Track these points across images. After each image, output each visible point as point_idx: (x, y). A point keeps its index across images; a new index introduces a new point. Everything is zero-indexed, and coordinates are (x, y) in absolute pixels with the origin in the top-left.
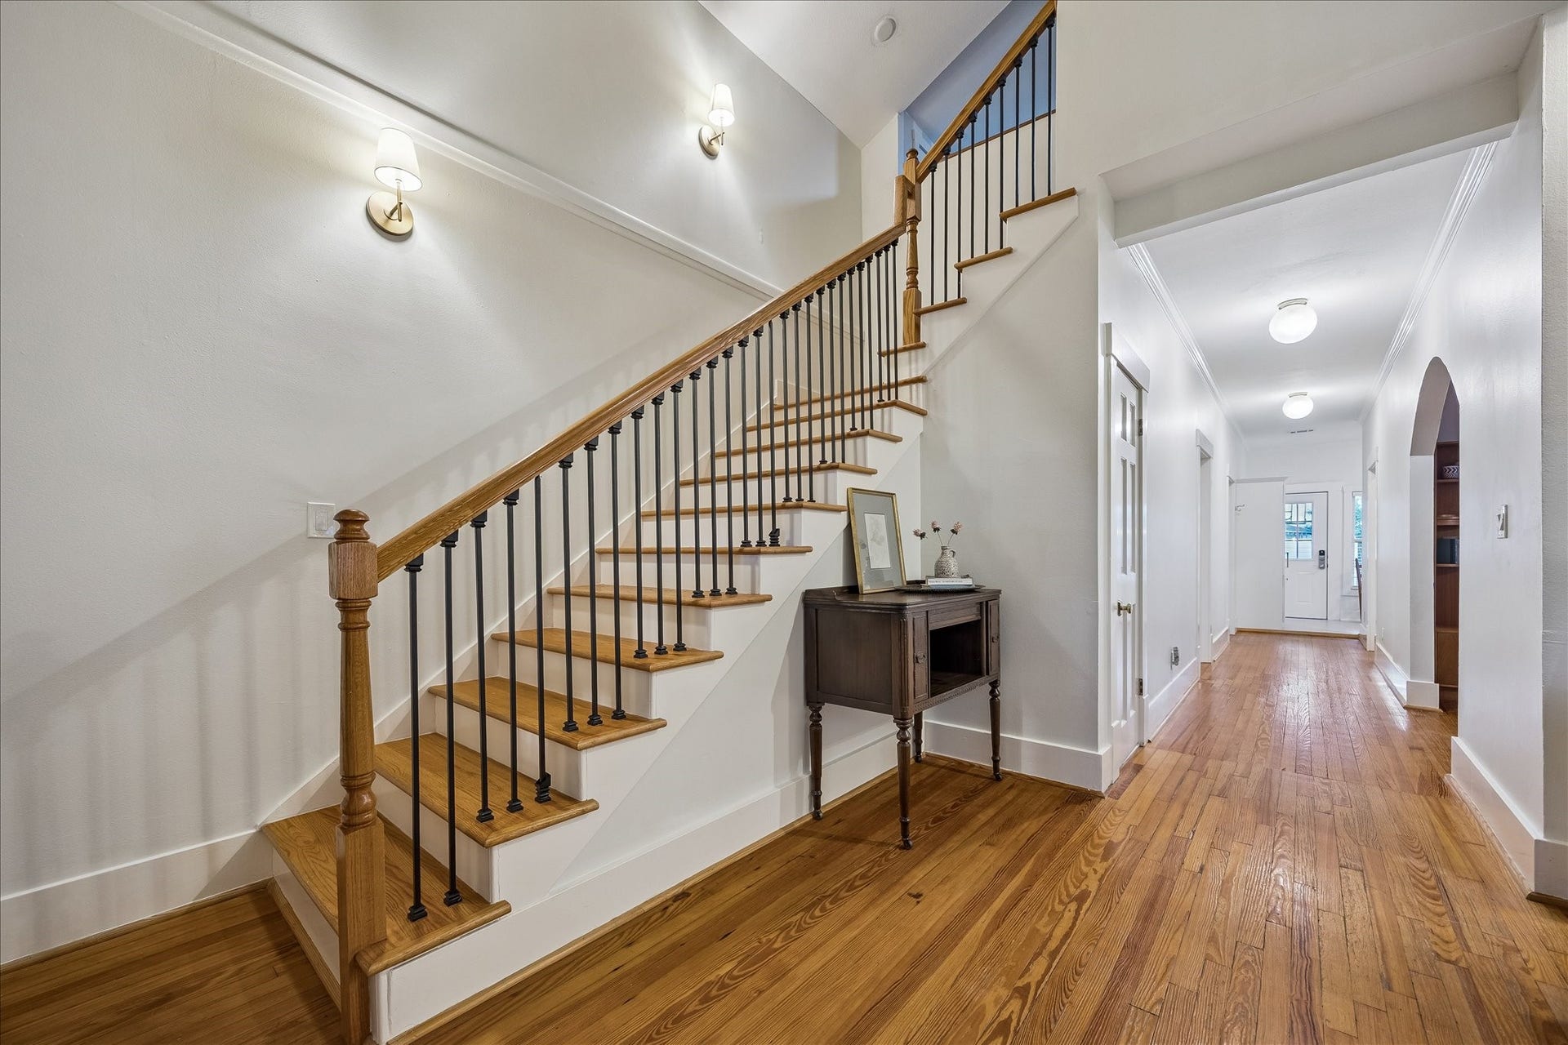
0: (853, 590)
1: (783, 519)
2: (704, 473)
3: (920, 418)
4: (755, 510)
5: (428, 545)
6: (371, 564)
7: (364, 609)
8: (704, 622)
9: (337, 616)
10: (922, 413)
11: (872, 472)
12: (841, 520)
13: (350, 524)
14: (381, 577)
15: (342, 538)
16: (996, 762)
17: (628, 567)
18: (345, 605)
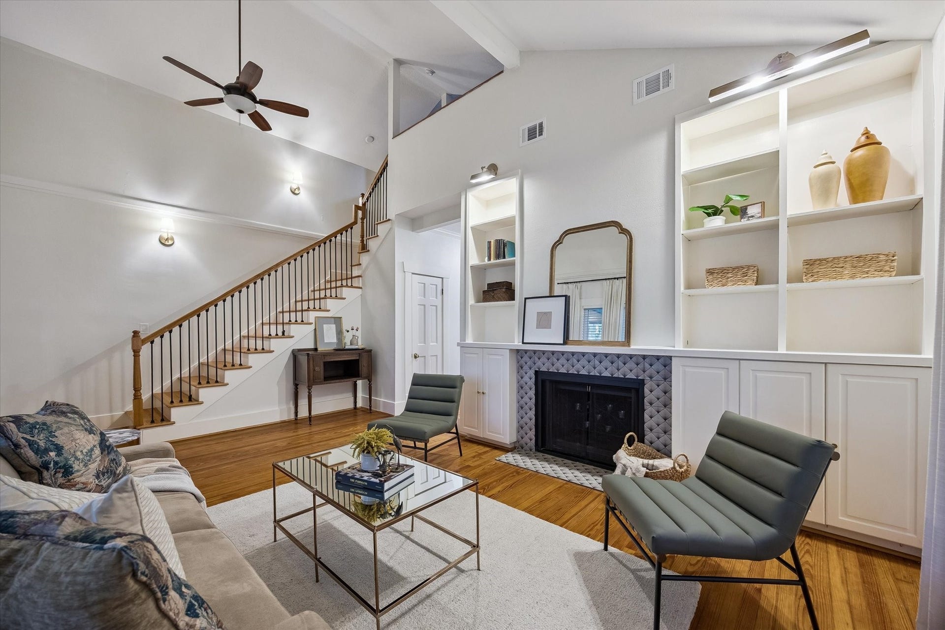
0: (316, 349)
1: (286, 327)
2: (293, 308)
3: (360, 290)
4: (267, 324)
5: (155, 338)
6: (140, 343)
7: (139, 352)
8: (247, 358)
9: (133, 353)
10: (361, 288)
11: (329, 311)
12: (312, 327)
13: (136, 334)
14: (142, 345)
15: (134, 336)
16: (370, 407)
17: (252, 341)
18: (134, 351)
